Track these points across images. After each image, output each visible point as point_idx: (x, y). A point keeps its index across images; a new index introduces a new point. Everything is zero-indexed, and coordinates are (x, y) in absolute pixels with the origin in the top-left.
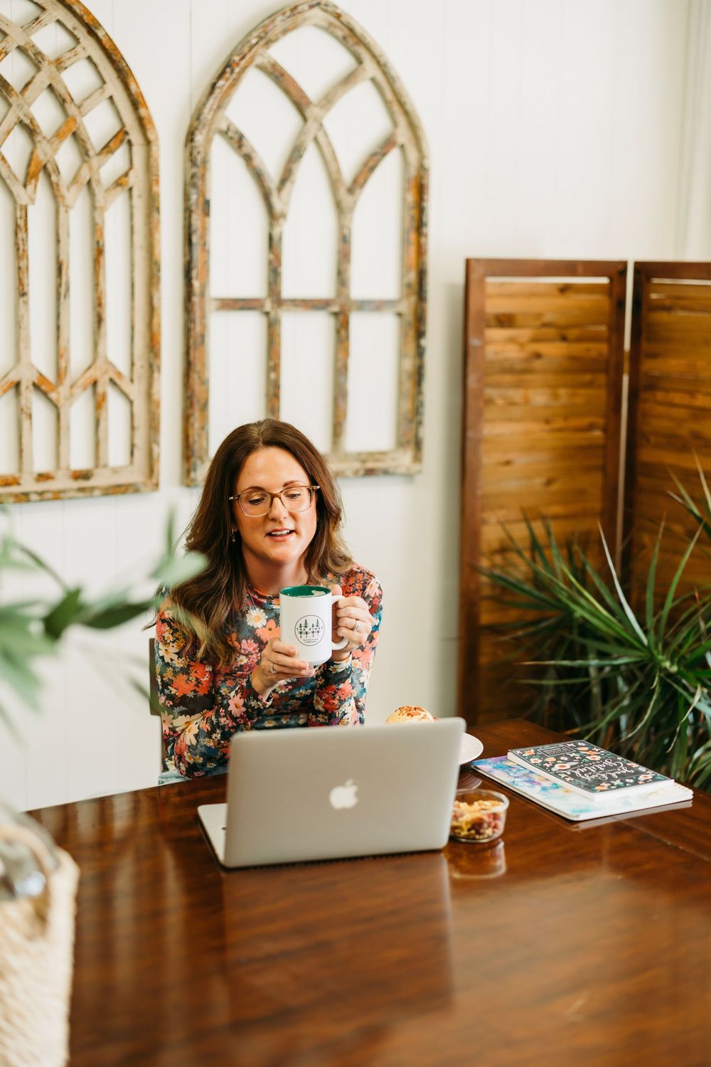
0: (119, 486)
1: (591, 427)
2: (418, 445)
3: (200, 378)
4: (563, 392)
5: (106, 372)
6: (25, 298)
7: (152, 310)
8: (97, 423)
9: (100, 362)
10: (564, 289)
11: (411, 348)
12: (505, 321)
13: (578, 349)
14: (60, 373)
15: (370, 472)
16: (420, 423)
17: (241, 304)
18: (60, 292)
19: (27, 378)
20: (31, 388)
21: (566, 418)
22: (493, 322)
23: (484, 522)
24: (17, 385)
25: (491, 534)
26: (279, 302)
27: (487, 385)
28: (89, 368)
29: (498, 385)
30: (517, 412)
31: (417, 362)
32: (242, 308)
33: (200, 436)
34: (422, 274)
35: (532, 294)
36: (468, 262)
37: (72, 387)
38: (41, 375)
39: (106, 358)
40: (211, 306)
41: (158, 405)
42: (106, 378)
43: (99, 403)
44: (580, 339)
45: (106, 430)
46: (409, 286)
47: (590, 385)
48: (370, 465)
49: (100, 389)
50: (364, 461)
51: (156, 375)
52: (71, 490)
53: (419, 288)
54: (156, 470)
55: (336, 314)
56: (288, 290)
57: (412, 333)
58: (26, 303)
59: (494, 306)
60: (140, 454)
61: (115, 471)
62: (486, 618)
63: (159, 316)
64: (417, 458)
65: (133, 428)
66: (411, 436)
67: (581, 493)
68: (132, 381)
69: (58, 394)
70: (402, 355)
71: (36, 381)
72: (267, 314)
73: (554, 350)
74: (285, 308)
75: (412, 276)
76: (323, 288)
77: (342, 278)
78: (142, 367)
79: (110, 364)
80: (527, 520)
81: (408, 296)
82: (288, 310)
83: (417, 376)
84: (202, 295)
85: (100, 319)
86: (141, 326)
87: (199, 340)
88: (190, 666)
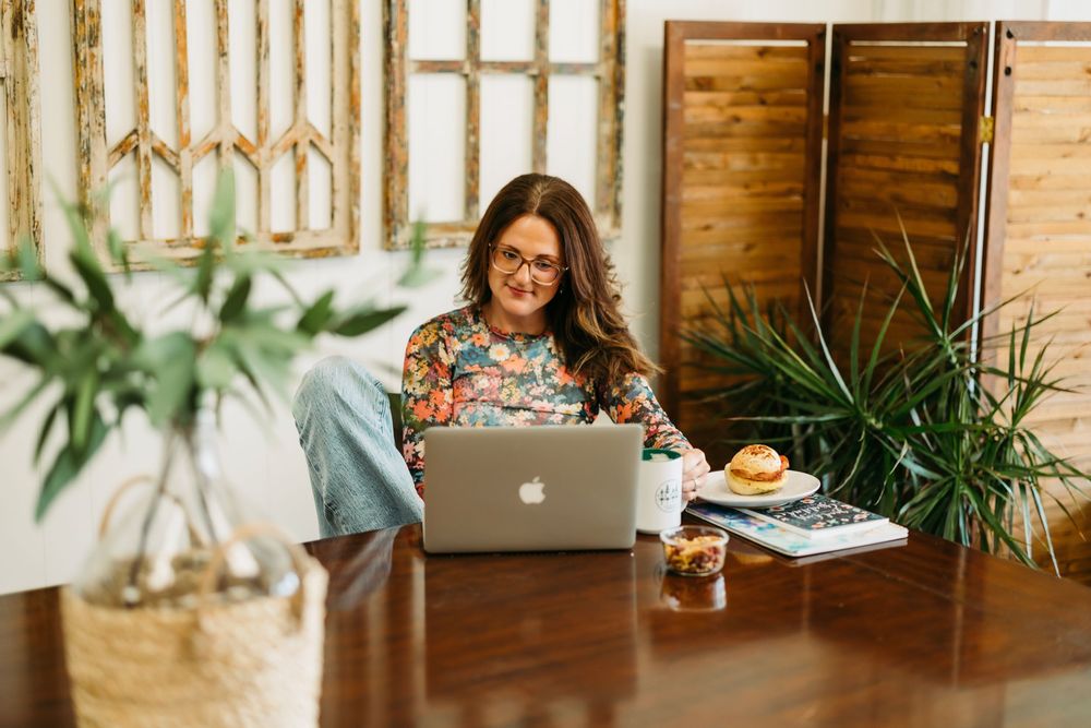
0: (320, 249)
1: (790, 192)
2: (617, 210)
3: (399, 140)
4: (761, 156)
5: (306, 134)
6: (225, 58)
7: (352, 71)
8: (298, 185)
9: (300, 123)
10: (763, 52)
11: (610, 113)
12: (704, 84)
13: (777, 113)
14: (261, 135)
16: (619, 188)
17: (440, 66)
18: (261, 53)
19: (228, 141)
20: (232, 149)
21: (765, 182)
22: (692, 85)
23: (684, 288)
24: (218, 147)
25: (691, 299)
26: (478, 64)
27: (687, 149)
28: (290, 129)
29: (696, 149)
30: (716, 176)
31: (616, 126)
32: (441, 71)
33: (400, 199)
34: (620, 37)
35: (732, 57)
36: (667, 24)
37: (272, 149)
38: (241, 136)
39: (306, 119)
40: (410, 68)
41: (358, 167)
42: (307, 140)
43: (300, 166)
44: (779, 103)
45: (307, 192)
46: (607, 49)
47: (789, 149)
49: (300, 151)
51: (356, 137)
52: (273, 252)
53: (617, 52)
54: (356, 234)
55: (534, 77)
56: (487, 53)
57: (610, 96)
58: (226, 63)
59: (693, 69)
60: (340, 218)
61: (316, 234)
62: (686, 384)
63: (359, 78)
64: (617, 224)
65: (333, 191)
66: (610, 201)
67: (779, 260)
68: (332, 143)
69: (259, 155)
70: (600, 119)
71: (237, 143)
72: (466, 76)
73: (752, 114)
74: (484, 70)
75: (611, 39)
76: (522, 51)
77: (540, 40)
78: (342, 129)
79: (310, 125)
80: (728, 286)
81: (606, 59)
82: (487, 73)
83: (615, 141)
84: (402, 57)
85: (300, 81)
86: (341, 88)
87: (398, 102)
88: (430, 393)
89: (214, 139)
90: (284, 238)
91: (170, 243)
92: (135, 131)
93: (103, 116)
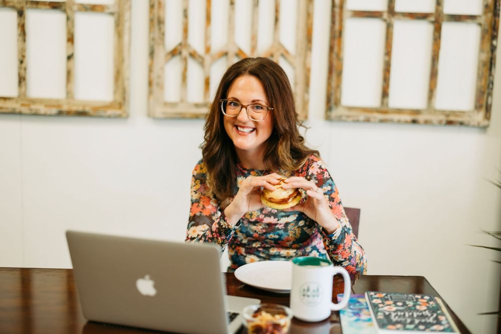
2: (488, 109)
3: (338, 56)
5: (278, 50)
6: (234, 6)
7: (309, 15)
9: (276, 44)
11: (487, 47)
14: (252, 49)
15: (450, 123)
16: (490, 94)
17: (367, 14)
19: (232, 51)
20: (235, 56)
24: (226, 53)
26: (391, 11)
28: (270, 47)
31: (490, 55)
32: (368, 17)
33: (336, 91)
38: (240, 49)
39: (279, 41)
40: (346, 15)
41: (310, 70)
42: (279, 53)
46: (487, 6)
48: (452, 118)
50: (448, 116)
51: (309, 53)
53: (494, 8)
54: (306, 108)
55: (433, 22)
57: (487, 37)
58: (233, 9)
63: (313, 18)
64: (488, 116)
66: (483, 103)
68: (295, 56)
70: (482, 50)
71: (237, 53)
74: (396, 17)
76: (427, 6)
78: (302, 48)
79: (281, 45)
81: (485, 13)
82: (399, 19)
83: (488, 65)
84: (341, 7)
85: (277, 20)
86: (302, 25)
87: (337, 34)
88: (200, 198)
89: (225, 50)
91: (197, 105)
92: (180, 44)
93: (163, 34)
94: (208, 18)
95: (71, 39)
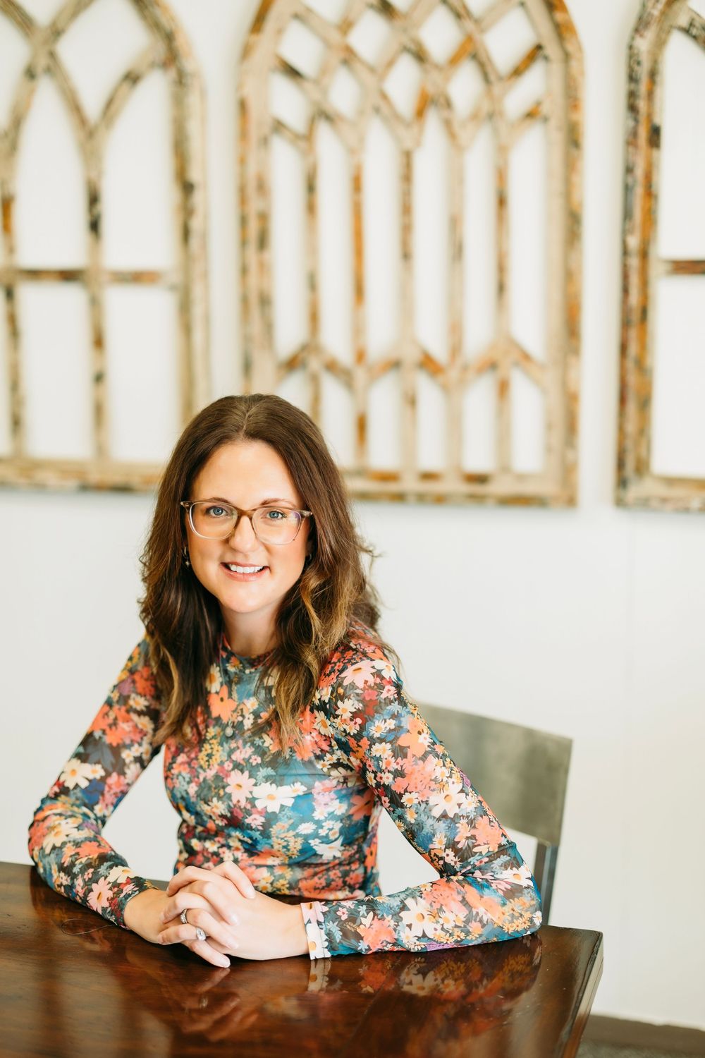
0: (521, 497)
3: (638, 365)
5: (508, 353)
6: (410, 261)
7: (570, 276)
8: (499, 415)
9: (499, 340)
14: (455, 351)
18: (452, 254)
19: (410, 357)
20: (415, 366)
24: (397, 363)
37: (465, 370)
38: (429, 355)
41: (578, 397)
42: (510, 361)
43: (503, 388)
49: (502, 371)
52: (459, 494)
54: (573, 479)
58: (409, 267)
60: (555, 459)
65: (546, 425)
69: (447, 377)
71: (422, 360)
78: (560, 348)
79: (514, 342)
84: (644, 254)
85: (501, 288)
86: (557, 297)
87: (635, 317)
89: (395, 356)
90: (480, 479)
92: (304, 346)
93: (271, 325)
94: (359, 290)
95: (99, 342)
